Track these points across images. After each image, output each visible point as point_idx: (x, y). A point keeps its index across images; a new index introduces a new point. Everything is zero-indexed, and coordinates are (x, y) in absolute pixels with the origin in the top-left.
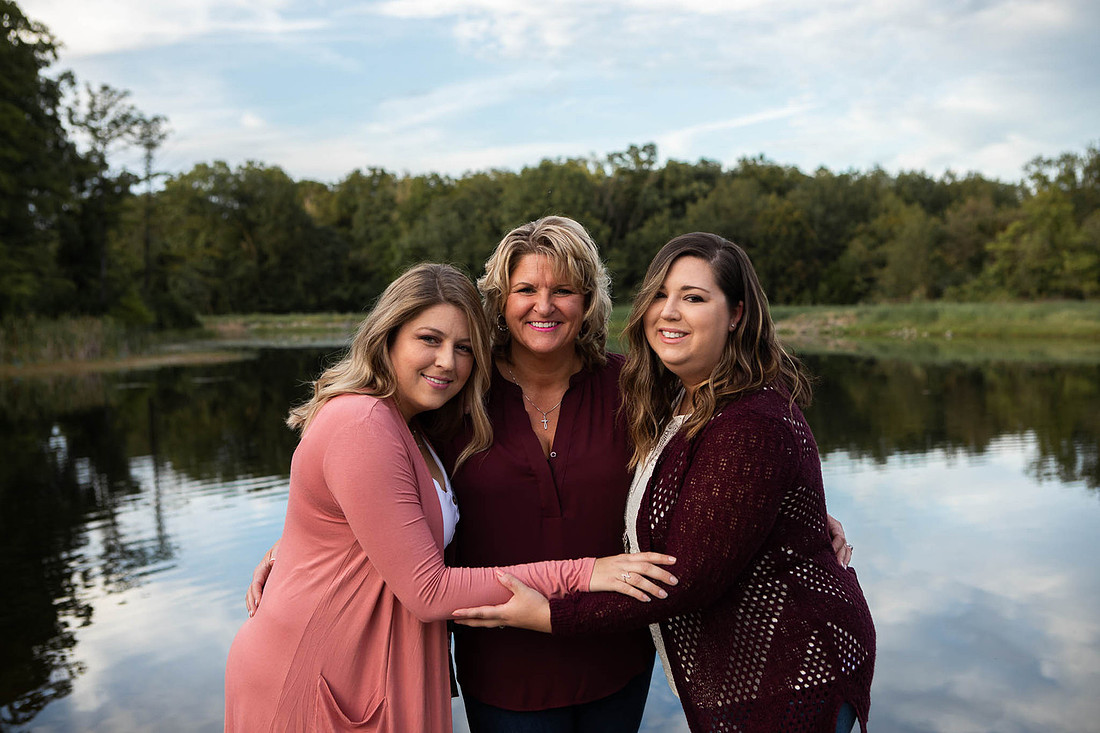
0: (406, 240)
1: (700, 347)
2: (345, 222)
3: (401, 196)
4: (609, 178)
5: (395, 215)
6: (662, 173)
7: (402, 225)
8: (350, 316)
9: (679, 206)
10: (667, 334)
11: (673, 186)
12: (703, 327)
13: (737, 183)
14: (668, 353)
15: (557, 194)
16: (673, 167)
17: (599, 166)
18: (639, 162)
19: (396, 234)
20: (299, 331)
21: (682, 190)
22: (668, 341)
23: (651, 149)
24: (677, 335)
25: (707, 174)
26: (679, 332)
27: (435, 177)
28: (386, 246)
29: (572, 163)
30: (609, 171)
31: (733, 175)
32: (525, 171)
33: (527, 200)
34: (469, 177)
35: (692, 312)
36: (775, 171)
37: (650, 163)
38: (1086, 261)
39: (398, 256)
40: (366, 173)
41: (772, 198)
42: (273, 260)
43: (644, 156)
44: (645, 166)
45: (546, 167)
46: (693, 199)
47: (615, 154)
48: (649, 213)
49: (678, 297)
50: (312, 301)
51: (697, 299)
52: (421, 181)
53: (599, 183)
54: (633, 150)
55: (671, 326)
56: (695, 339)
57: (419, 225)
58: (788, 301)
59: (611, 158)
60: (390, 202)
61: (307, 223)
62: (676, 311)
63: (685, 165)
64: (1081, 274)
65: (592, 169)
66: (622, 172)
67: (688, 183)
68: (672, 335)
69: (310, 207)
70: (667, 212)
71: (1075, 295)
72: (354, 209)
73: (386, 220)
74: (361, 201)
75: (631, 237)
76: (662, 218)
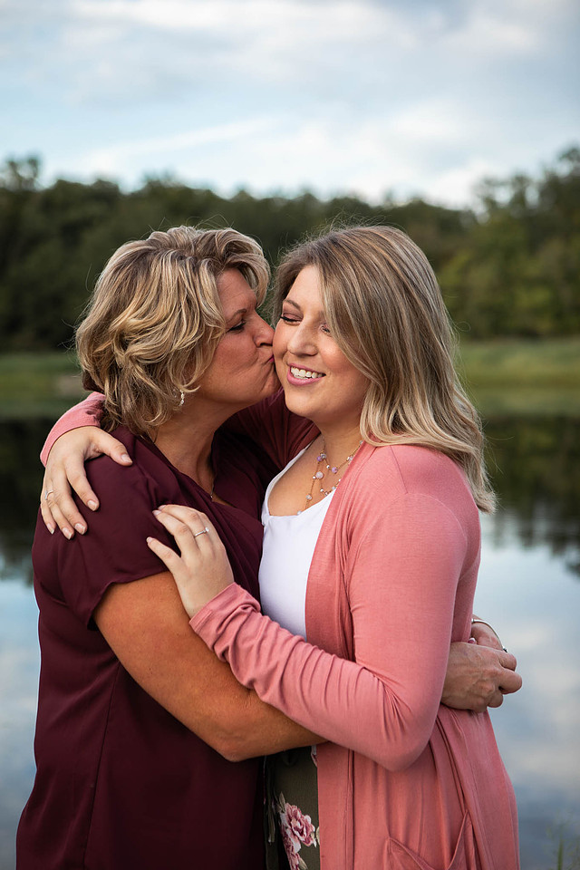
6: (50, 193)
9: (72, 233)
18: (20, 179)
21: (74, 215)
23: (34, 163)
25: (103, 194)
31: (137, 197)
37: (34, 181)
38: (541, 296)
43: (25, 172)
44: (24, 187)
46: (87, 223)
48: (35, 241)
54: (13, 165)
63: (77, 185)
64: (537, 311)
67: (81, 204)
70: (56, 242)
71: (529, 335)
75: (14, 271)
76: (51, 250)
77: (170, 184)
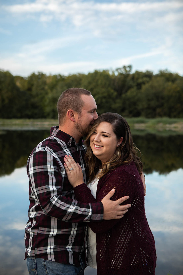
0: (50, 95)
1: (106, 152)
2: (30, 89)
3: (48, 81)
4: (116, 77)
5: (46, 87)
6: (134, 75)
7: (49, 91)
8: (32, 120)
9: (139, 86)
10: (96, 146)
11: (138, 79)
12: (107, 145)
13: (159, 78)
14: (96, 152)
15: (100, 82)
16: (137, 73)
17: (113, 72)
18: (126, 71)
19: (47, 93)
20: (15, 125)
21: (140, 81)
22: (96, 148)
23: (130, 67)
24: (99, 147)
25: (148, 75)
26: (100, 146)
27: (60, 75)
28: (43, 98)
29: (104, 71)
30: (116, 74)
31: (157, 76)
32: (89, 74)
33: (90, 83)
34: (70, 75)
35: (104, 140)
36: (171, 75)
37: (130, 71)
39: (48, 101)
40: (37, 74)
41: (170, 83)
42: (7, 101)
43: (128, 69)
44: (128, 73)
45: (96, 73)
46: (144, 83)
47: (119, 69)
48: (130, 87)
49: (100, 135)
50: (19, 115)
51: (106, 136)
52: (55, 77)
53: (113, 78)
54: (125, 67)
55: (97, 144)
56: (104, 149)
57: (54, 91)
58: (175, 117)
59: (117, 70)
60: (45, 83)
61: (18, 89)
62: (99, 139)
63: (141, 73)
65: (111, 73)
66: (121, 74)
67: (142, 78)
68: (97, 146)
69: (18, 84)
70: (135, 88)
72: (32, 85)
73: (43, 89)
74: (35, 83)
75: (123, 96)
76: (134, 90)
77: (166, 72)
